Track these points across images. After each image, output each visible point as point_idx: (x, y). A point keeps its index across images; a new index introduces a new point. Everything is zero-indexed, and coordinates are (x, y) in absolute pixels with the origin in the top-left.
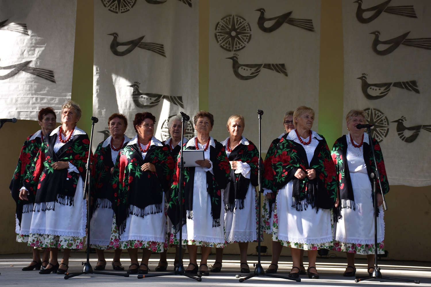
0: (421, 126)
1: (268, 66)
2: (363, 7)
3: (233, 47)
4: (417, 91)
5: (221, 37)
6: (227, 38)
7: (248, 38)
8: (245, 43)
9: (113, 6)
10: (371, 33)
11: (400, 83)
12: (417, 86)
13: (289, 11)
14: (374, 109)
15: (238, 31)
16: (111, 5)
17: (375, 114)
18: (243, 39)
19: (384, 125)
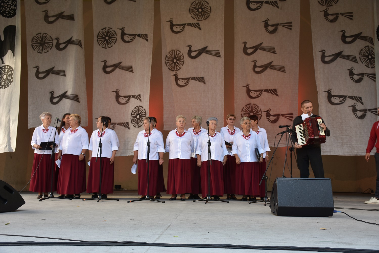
0: (280, 114)
1: (194, 79)
2: (247, 46)
3: (175, 68)
4: (277, 95)
5: (169, 63)
6: (172, 63)
7: (183, 62)
8: (181, 65)
9: (104, 44)
10: (252, 61)
11: (268, 90)
12: (277, 92)
13: (206, 46)
14: (254, 104)
15: (177, 59)
16: (103, 44)
17: (254, 107)
18: (180, 63)
19: (259, 114)
